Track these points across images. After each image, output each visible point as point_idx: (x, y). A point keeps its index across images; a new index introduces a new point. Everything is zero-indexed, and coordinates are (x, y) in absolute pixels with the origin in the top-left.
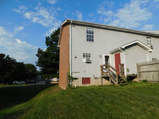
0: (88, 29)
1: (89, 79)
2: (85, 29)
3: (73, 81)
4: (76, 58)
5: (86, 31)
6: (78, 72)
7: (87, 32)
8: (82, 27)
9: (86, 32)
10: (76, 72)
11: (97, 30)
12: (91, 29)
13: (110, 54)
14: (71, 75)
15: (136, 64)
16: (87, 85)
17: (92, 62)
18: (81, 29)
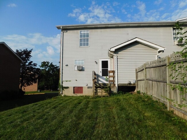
0: (82, 32)
1: (81, 88)
2: (79, 33)
3: (64, 90)
4: (67, 65)
5: (79, 34)
6: (69, 81)
7: (81, 36)
8: (76, 31)
9: (79, 36)
10: (66, 81)
11: (94, 31)
12: (85, 31)
13: (109, 58)
14: (61, 84)
15: (135, 70)
16: (79, 95)
17: (85, 69)
18: (74, 33)
